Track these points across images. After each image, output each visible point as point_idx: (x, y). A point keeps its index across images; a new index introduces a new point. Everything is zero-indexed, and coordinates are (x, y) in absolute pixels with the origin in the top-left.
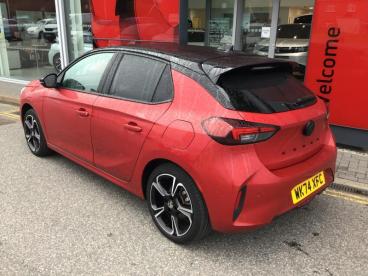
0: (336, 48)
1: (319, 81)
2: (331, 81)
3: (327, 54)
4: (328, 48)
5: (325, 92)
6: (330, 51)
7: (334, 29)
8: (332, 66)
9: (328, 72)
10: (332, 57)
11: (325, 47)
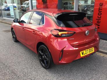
0: (102, 9)
1: (97, 19)
2: (100, 19)
3: (99, 11)
4: (99, 9)
5: (98, 23)
6: (100, 10)
7: (101, 3)
8: (101, 15)
9: (99, 16)
10: (100, 12)
11: (98, 9)
